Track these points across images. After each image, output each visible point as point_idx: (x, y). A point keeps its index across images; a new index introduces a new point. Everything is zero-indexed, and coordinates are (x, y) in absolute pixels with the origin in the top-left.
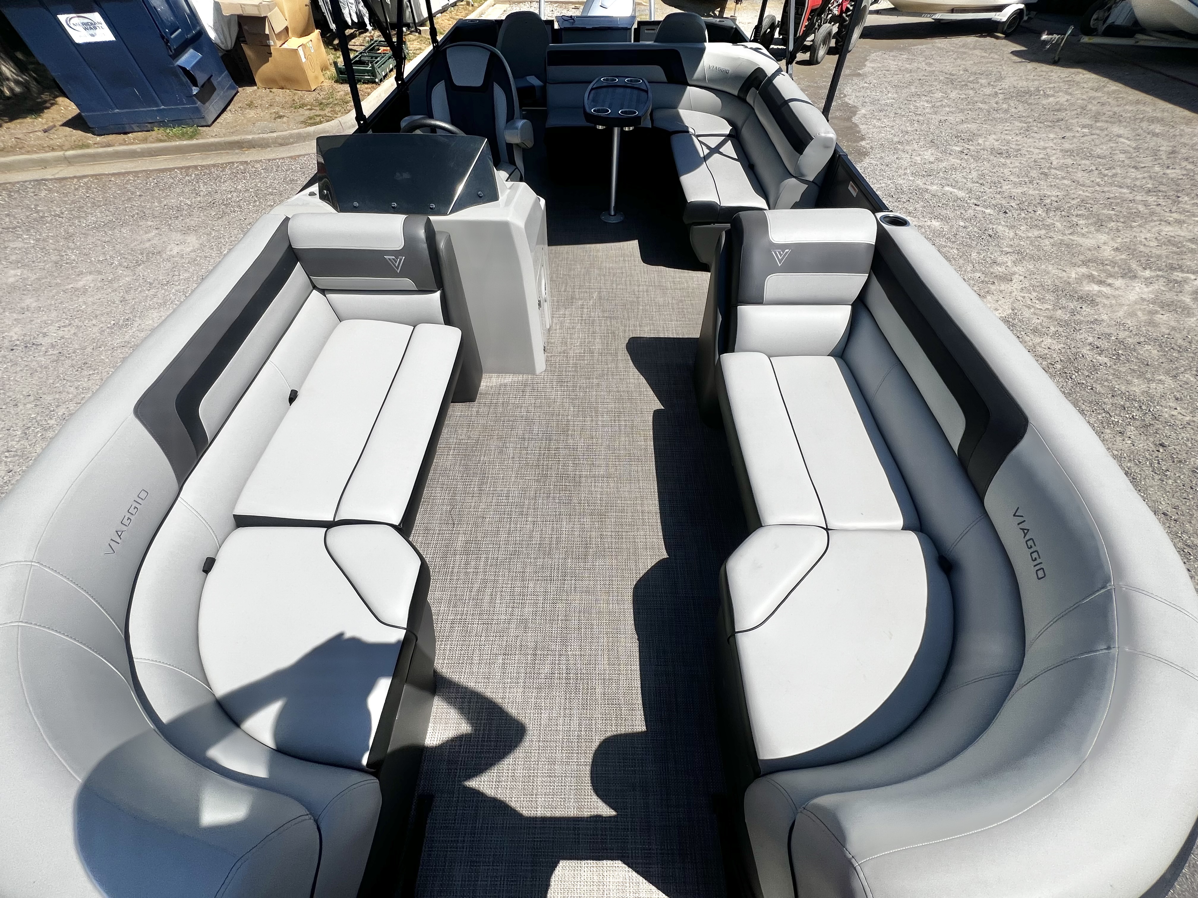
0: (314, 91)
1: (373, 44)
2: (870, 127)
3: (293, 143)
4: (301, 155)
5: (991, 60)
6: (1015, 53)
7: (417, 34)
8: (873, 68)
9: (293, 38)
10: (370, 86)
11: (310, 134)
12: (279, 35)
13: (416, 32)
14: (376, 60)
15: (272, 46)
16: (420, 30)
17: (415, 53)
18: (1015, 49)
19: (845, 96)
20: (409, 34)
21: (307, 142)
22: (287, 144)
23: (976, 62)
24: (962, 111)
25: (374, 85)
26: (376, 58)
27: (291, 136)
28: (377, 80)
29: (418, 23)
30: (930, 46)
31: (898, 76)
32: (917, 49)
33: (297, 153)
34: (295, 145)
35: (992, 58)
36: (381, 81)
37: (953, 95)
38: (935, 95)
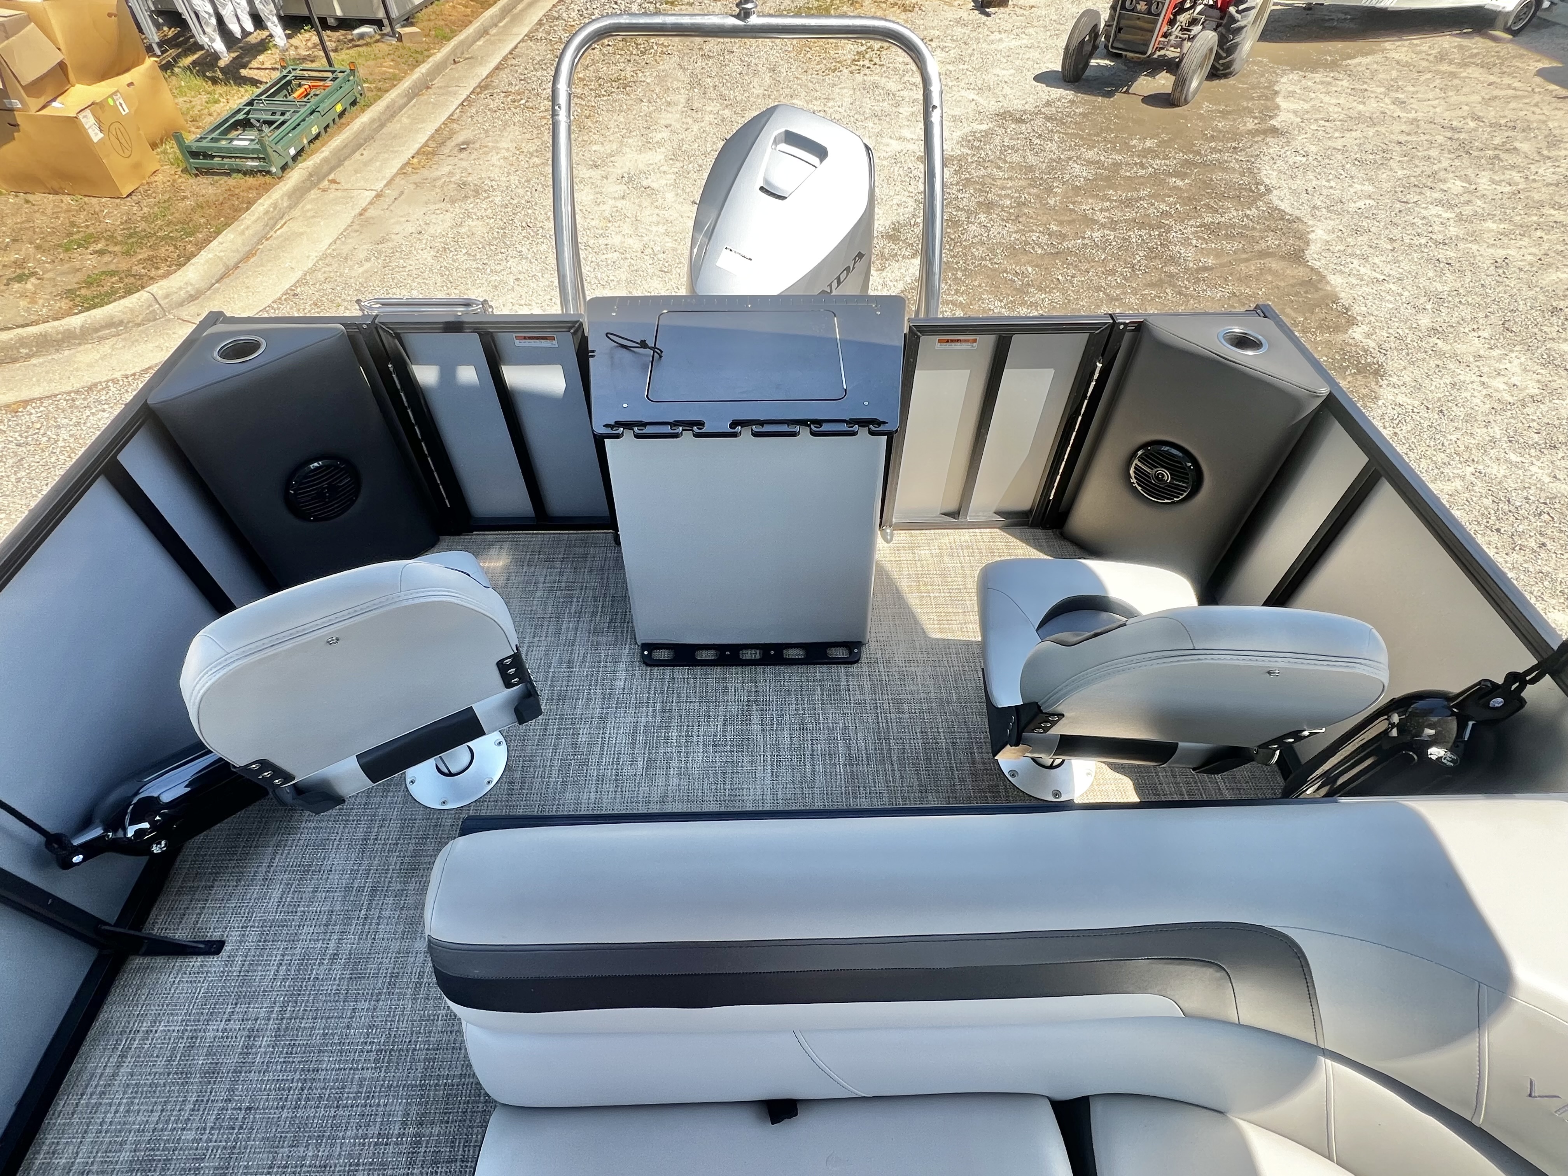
0: (127, 197)
1: (285, 76)
2: (1353, 280)
3: (29, 357)
4: (32, 400)
5: (1511, 92)
6: (1541, 73)
7: (394, 41)
8: (1295, 112)
9: (78, 86)
11: (75, 332)
12: (35, 87)
13: (394, 36)
15: (19, 110)
16: (400, 34)
17: (379, 90)
18: (1540, 65)
19: (1269, 191)
21: (67, 353)
22: (14, 361)
23: (1487, 97)
24: (1525, 230)
27: (22, 342)
28: (274, 170)
30: (1378, 57)
31: (1354, 133)
32: (1360, 64)
33: (25, 395)
34: (34, 361)
35: (1509, 86)
36: (284, 168)
37: (1484, 182)
38: (1448, 185)
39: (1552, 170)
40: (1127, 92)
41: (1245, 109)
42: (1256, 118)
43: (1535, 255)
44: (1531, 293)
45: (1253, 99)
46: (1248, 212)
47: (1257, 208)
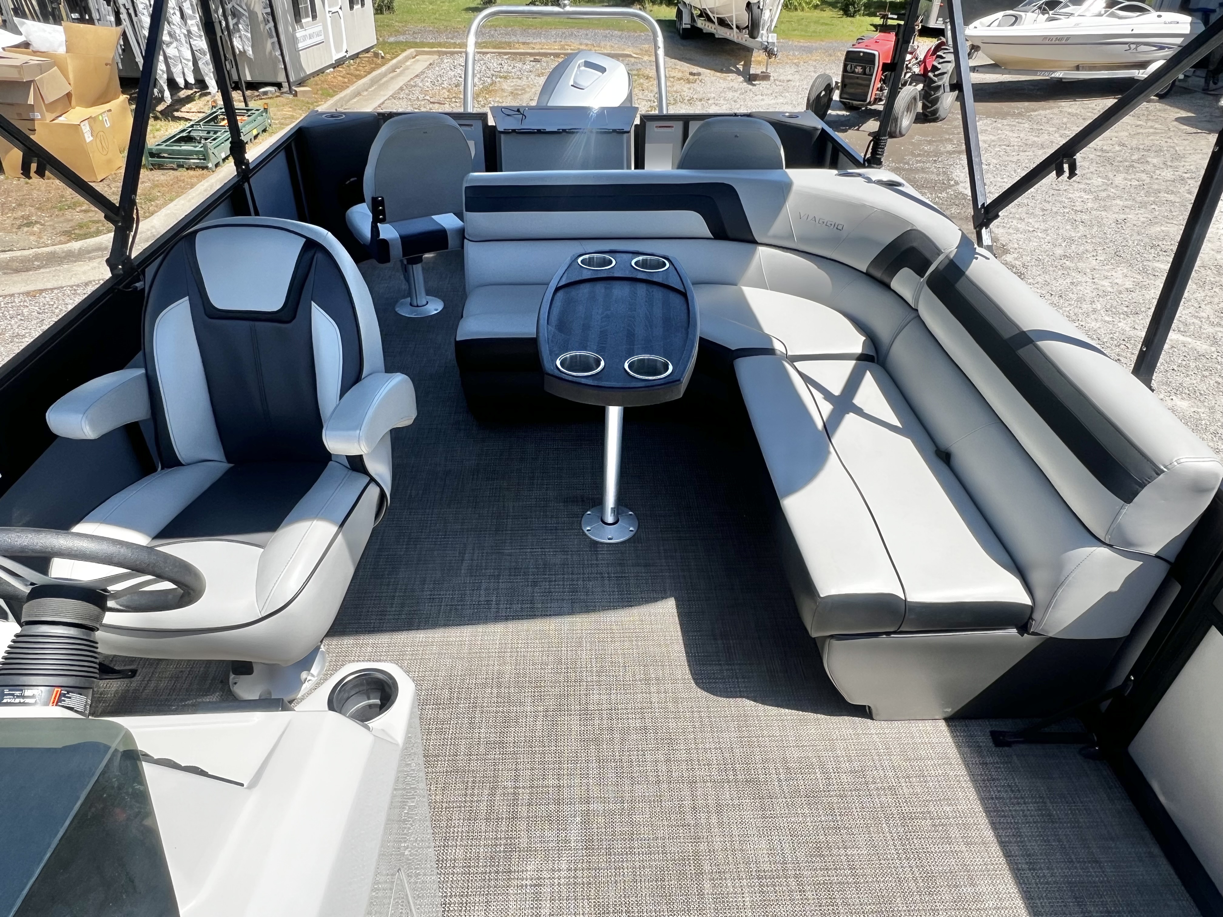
0: (101, 181)
1: (215, 112)
2: (1011, 231)
3: (39, 267)
4: (46, 290)
5: (1152, 130)
6: (1178, 120)
7: (291, 97)
9: (77, 108)
10: (199, 172)
11: (74, 252)
12: (51, 106)
13: (291, 93)
14: (215, 136)
15: (39, 120)
16: (296, 92)
18: (1179, 115)
19: (957, 183)
20: (277, 97)
21: (65, 266)
22: (28, 270)
23: (1132, 133)
24: (1143, 205)
25: (205, 171)
26: (216, 132)
27: (37, 257)
28: (210, 165)
29: (294, 82)
30: (1056, 111)
31: (1027, 153)
32: (1039, 115)
33: (40, 286)
34: (42, 270)
35: (1152, 127)
36: (217, 165)
37: (1119, 179)
38: (1092, 181)
39: (1172, 173)
40: (858, 130)
41: (946, 140)
42: (954, 144)
43: (1147, 218)
44: (1139, 238)
45: (954, 134)
46: (940, 195)
47: (947, 193)
